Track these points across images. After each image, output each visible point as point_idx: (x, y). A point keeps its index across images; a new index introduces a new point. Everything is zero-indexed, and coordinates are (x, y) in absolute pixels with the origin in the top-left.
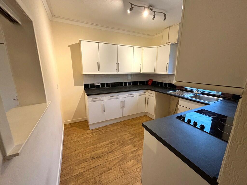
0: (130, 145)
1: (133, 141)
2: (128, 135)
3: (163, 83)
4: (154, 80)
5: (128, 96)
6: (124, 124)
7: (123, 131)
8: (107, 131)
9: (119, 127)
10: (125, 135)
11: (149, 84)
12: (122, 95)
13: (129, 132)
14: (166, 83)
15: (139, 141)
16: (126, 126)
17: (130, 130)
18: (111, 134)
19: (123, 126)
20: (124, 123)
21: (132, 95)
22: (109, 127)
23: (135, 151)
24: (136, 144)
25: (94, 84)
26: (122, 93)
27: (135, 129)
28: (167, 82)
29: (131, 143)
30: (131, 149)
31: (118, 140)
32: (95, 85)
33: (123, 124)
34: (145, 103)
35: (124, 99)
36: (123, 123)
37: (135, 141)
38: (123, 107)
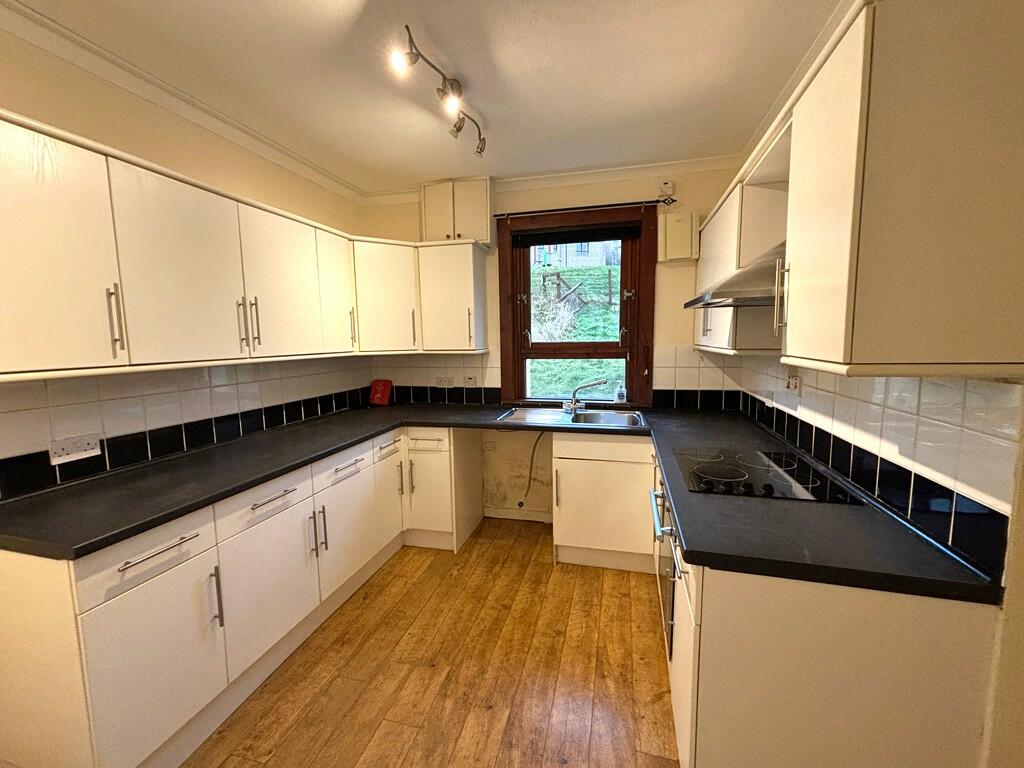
0: (466, 717)
1: (462, 689)
2: (414, 676)
3: (444, 389)
4: (396, 384)
5: (333, 478)
6: (342, 641)
7: (372, 677)
8: (265, 746)
9: (324, 673)
10: (400, 688)
11: (377, 402)
12: (305, 479)
13: (400, 661)
14: (456, 388)
15: (483, 671)
16: (362, 644)
17: (398, 648)
18: (314, 739)
19: (347, 651)
20: (335, 635)
21: (353, 469)
22: (265, 715)
23: (513, 724)
24: (482, 693)
25: (44, 456)
26: (307, 470)
27: (414, 630)
28: (457, 384)
29: (465, 703)
30: (488, 731)
31: (390, 737)
32: (55, 461)
33: (335, 642)
34: (402, 489)
35: (321, 501)
36: (331, 640)
37: (471, 685)
38: (319, 545)
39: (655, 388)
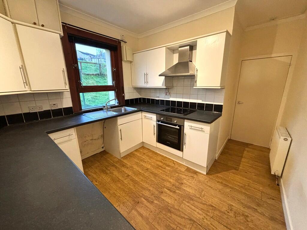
24: (157, 192)
28: (45, 109)
39: (125, 99)
